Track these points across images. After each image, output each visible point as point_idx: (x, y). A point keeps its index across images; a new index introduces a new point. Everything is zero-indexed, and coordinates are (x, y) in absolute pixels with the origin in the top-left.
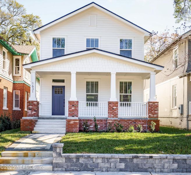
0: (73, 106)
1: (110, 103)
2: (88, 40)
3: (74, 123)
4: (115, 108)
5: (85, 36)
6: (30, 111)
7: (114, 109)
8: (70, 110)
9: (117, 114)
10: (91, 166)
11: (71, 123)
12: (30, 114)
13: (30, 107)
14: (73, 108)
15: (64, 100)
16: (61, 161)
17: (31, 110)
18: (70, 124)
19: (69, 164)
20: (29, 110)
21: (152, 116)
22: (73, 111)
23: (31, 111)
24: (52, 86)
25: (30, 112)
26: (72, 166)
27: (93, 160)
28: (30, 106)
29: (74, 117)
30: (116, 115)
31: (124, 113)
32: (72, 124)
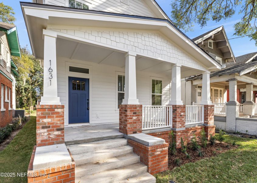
0: (134, 113)
4: (182, 114)
6: (46, 130)
8: (130, 121)
9: (185, 123)
11: (158, 153)
12: (46, 138)
13: (46, 120)
14: (134, 118)
15: (88, 100)
17: (48, 127)
20: (43, 128)
22: (134, 123)
23: (48, 131)
24: (69, 77)
25: (46, 134)
28: (45, 117)
32: (159, 155)
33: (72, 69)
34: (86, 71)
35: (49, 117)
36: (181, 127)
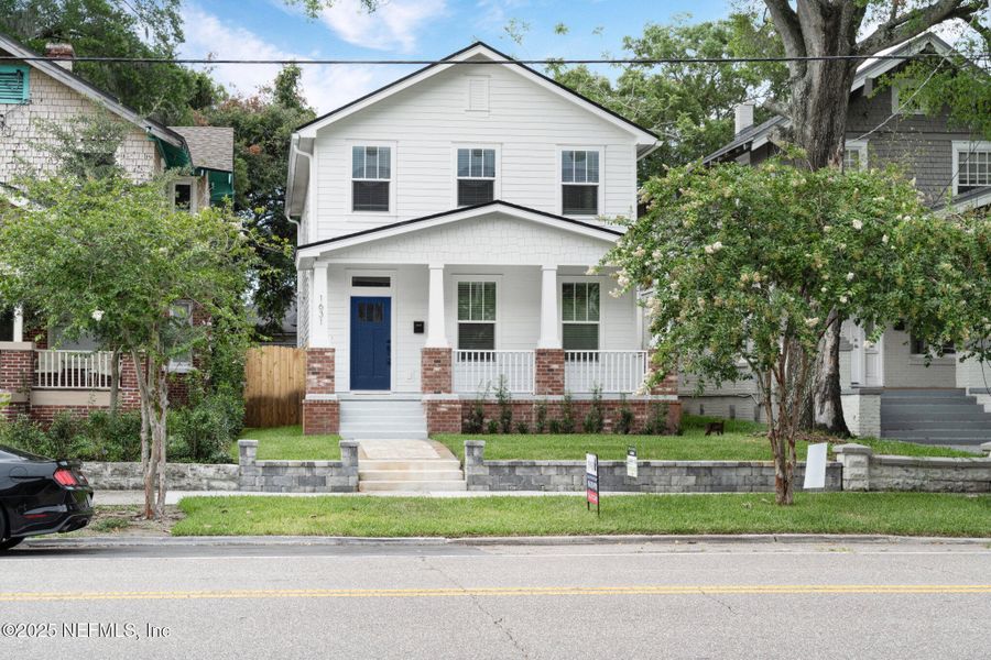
0: (436, 361)
1: (541, 353)
2: (462, 154)
3: (450, 409)
4: (555, 366)
5: (453, 142)
6: (315, 377)
7: (552, 370)
8: (429, 373)
9: (563, 386)
10: (536, 481)
11: (442, 409)
12: (315, 385)
13: (315, 365)
14: (437, 369)
15: (389, 342)
16: (482, 473)
17: (318, 373)
18: (439, 413)
19: (496, 478)
20: (313, 373)
21: (660, 389)
22: (437, 376)
23: (318, 378)
24: (352, 298)
25: (316, 381)
26: (502, 481)
27: (540, 471)
28: (314, 362)
29: (440, 393)
30: (558, 387)
31: (581, 381)
32: (444, 413)
33: (358, 282)
34: (385, 282)
35: (320, 362)
36: (550, 394)
